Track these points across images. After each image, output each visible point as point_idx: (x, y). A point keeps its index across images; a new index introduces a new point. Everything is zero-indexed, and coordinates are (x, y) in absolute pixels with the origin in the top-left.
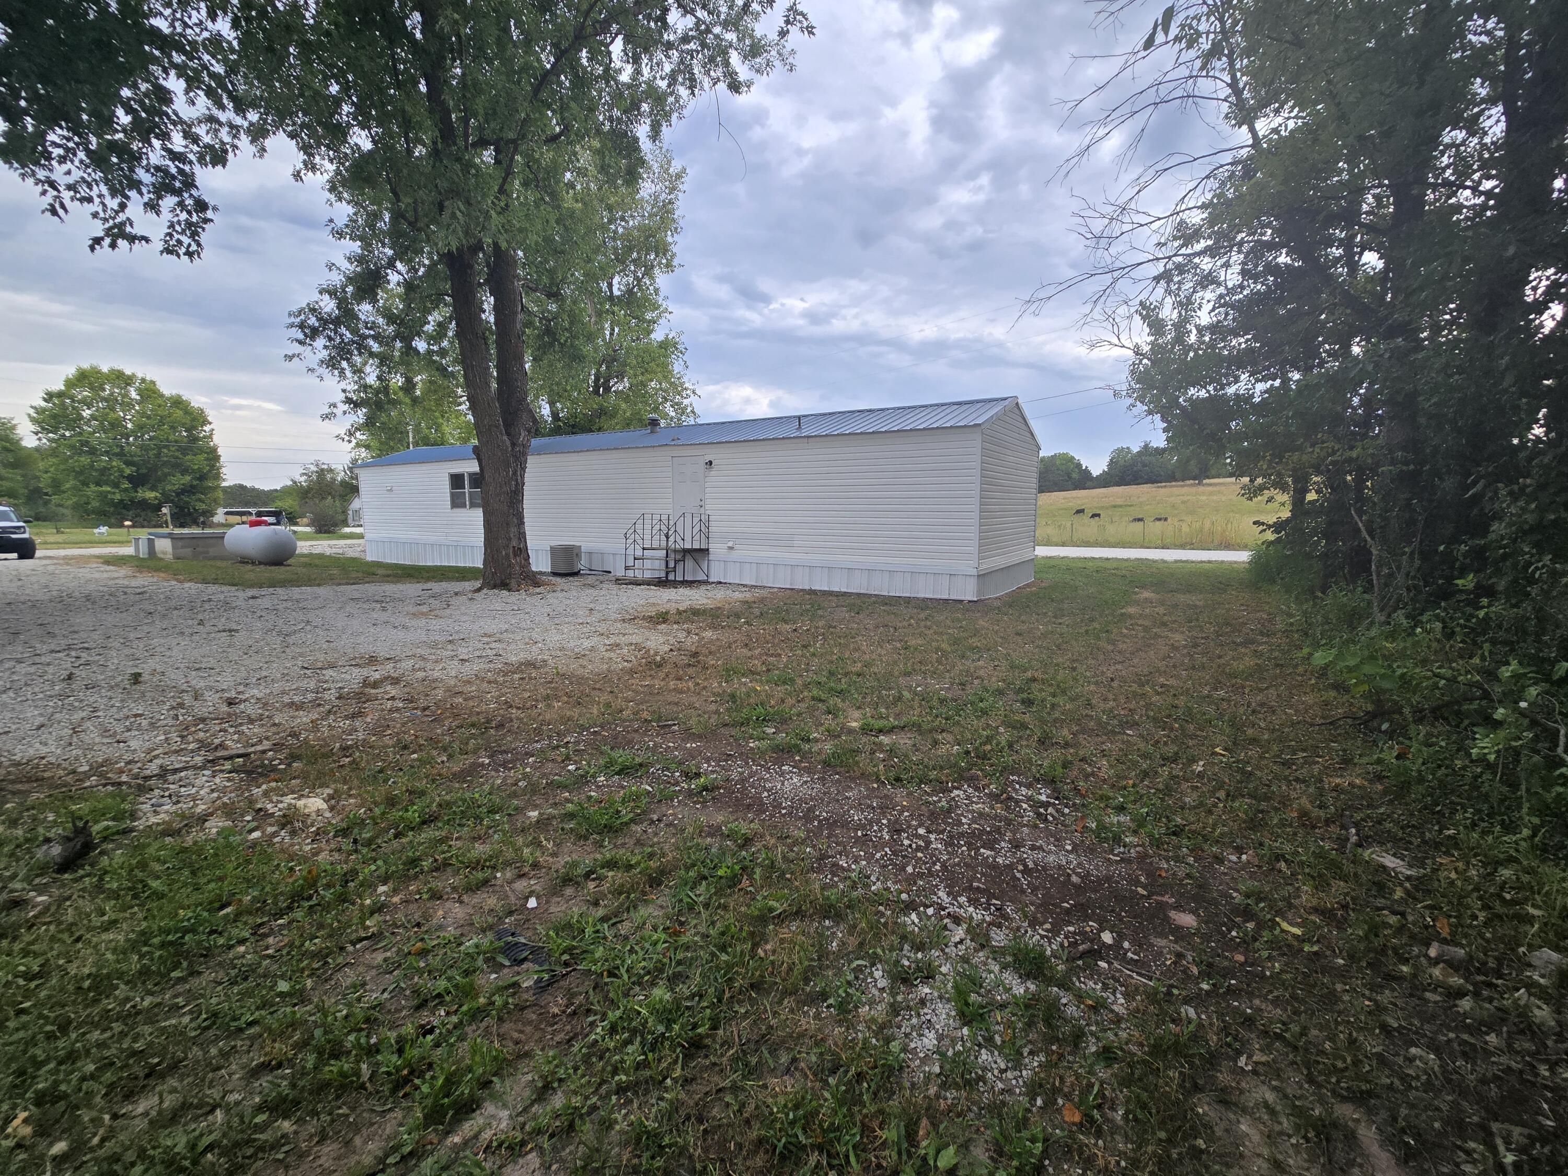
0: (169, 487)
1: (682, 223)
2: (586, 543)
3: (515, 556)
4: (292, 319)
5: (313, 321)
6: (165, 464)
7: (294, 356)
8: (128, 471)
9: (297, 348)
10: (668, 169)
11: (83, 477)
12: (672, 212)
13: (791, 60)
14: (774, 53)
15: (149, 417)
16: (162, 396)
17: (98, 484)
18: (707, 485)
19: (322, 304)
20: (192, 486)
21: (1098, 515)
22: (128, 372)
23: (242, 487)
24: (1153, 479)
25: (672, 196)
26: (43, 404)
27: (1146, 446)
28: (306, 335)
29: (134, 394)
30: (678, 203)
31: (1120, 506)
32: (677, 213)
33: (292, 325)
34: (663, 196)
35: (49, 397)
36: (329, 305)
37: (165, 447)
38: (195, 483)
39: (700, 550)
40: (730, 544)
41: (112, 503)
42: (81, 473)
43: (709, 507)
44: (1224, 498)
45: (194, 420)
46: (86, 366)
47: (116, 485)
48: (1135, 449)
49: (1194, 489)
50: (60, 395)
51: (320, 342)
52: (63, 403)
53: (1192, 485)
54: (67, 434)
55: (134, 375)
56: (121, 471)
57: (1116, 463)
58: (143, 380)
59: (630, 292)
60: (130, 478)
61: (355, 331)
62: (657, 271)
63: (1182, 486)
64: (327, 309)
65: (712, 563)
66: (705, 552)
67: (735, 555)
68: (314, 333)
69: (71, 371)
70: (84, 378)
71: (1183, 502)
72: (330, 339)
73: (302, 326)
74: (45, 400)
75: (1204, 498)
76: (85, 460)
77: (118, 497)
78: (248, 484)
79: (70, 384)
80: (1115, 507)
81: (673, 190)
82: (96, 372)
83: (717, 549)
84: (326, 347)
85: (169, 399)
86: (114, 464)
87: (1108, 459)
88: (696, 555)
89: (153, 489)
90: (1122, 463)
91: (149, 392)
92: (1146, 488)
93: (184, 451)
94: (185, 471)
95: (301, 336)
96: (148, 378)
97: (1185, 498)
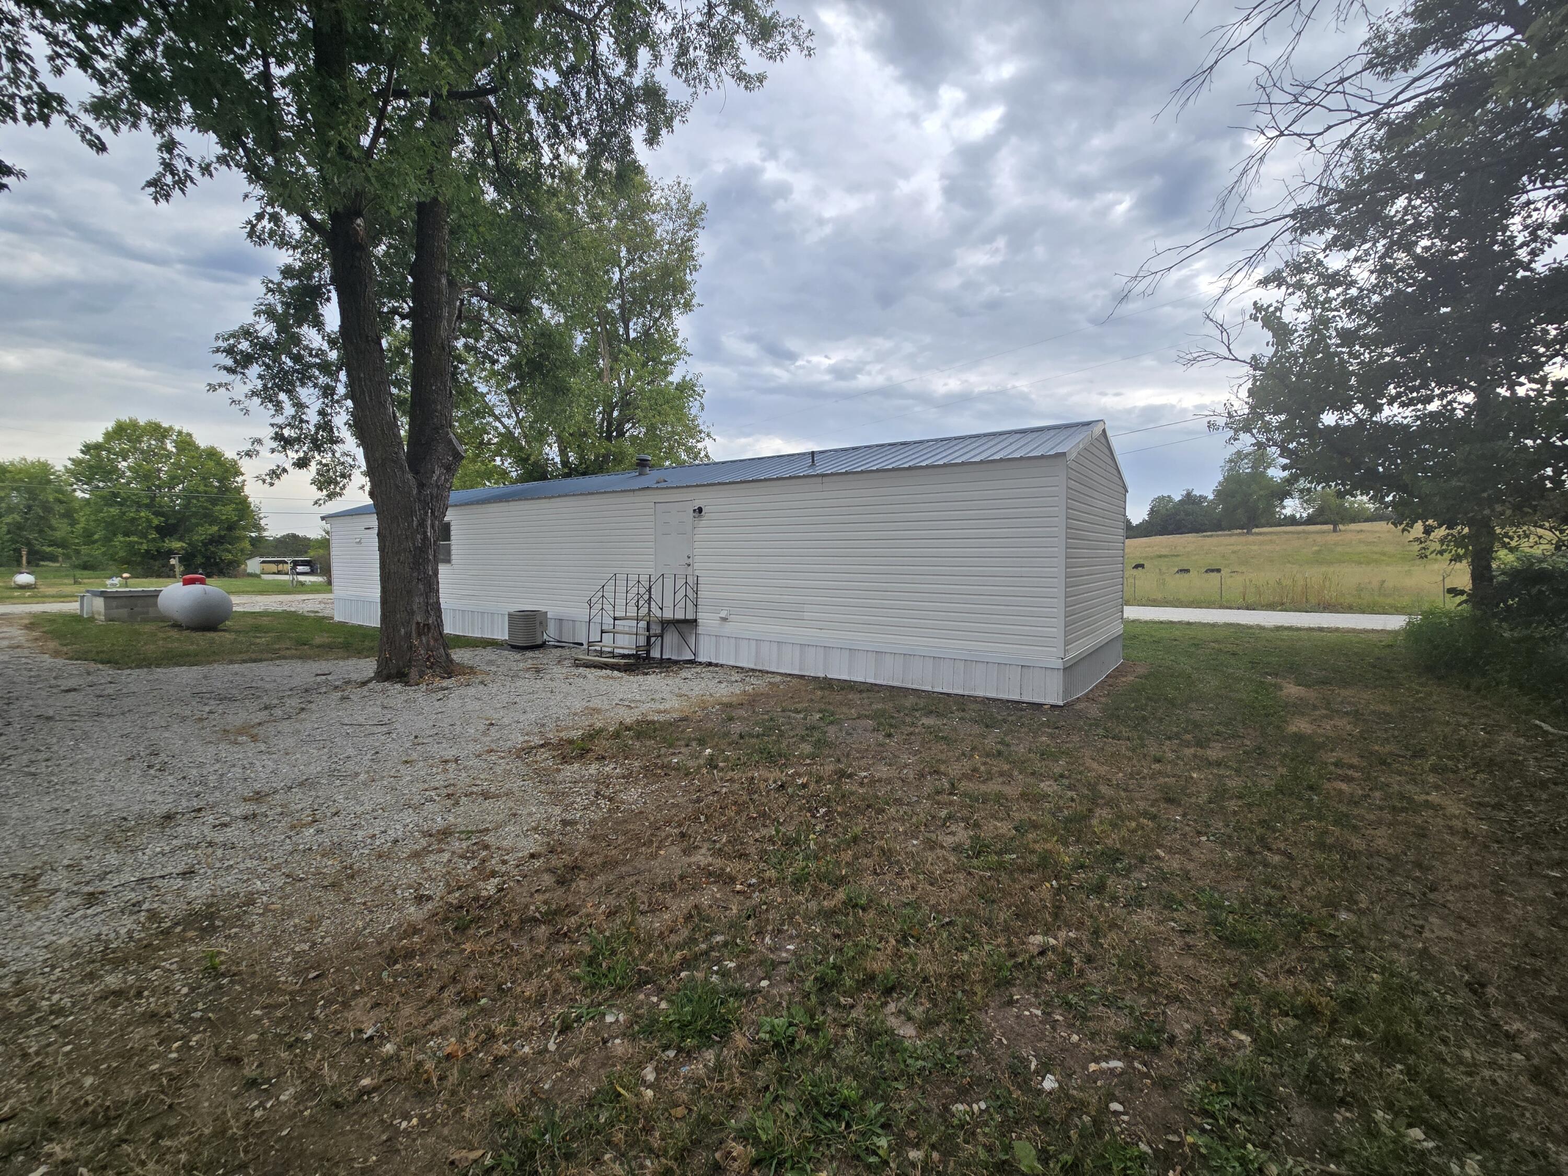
0: (195, 537)
1: (701, 260)
2: (552, 608)
3: (419, 635)
4: (220, 343)
5: (244, 345)
6: (195, 514)
7: (220, 385)
8: (156, 522)
9: (225, 377)
10: (687, 206)
11: (112, 528)
12: (691, 249)
13: (808, 43)
14: (788, 36)
15: (182, 469)
16: (198, 448)
17: (126, 534)
18: (696, 537)
19: (258, 327)
20: (220, 536)
21: (1142, 566)
22: (165, 425)
23: (294, 537)
24: (1196, 529)
25: (692, 233)
26: (81, 456)
27: (1189, 495)
28: (236, 361)
29: (170, 447)
30: (696, 240)
31: (1165, 556)
32: (696, 251)
33: (218, 350)
34: (681, 234)
35: (87, 449)
36: (267, 329)
37: (194, 497)
38: (223, 533)
39: (685, 621)
40: (723, 614)
41: (137, 553)
42: (112, 523)
43: (699, 567)
44: (1278, 548)
45: (227, 471)
46: (125, 418)
47: (144, 535)
48: (1177, 498)
49: (1243, 539)
50: (98, 447)
51: (255, 370)
52: (99, 456)
53: (1239, 534)
54: (101, 485)
55: (171, 428)
56: (149, 521)
57: (1157, 512)
58: (180, 433)
59: (646, 333)
60: (158, 529)
61: (297, 359)
62: (675, 312)
63: (1230, 535)
64: (263, 333)
65: (701, 638)
66: (692, 623)
67: (729, 628)
68: (246, 360)
69: (110, 425)
70: (120, 431)
71: (1234, 552)
72: (268, 367)
73: (230, 351)
74: (83, 452)
75: (1256, 548)
76: (114, 511)
77: (145, 547)
78: (300, 533)
79: (108, 436)
80: (1160, 556)
81: (692, 226)
82: (134, 425)
83: (707, 620)
84: (260, 377)
85: (203, 451)
86: (142, 514)
87: (1148, 508)
88: (682, 627)
89: (181, 539)
90: (1163, 511)
91: (186, 443)
92: (1190, 537)
93: (214, 502)
94: (213, 521)
95: (229, 362)
96: (185, 431)
97: (1235, 548)
